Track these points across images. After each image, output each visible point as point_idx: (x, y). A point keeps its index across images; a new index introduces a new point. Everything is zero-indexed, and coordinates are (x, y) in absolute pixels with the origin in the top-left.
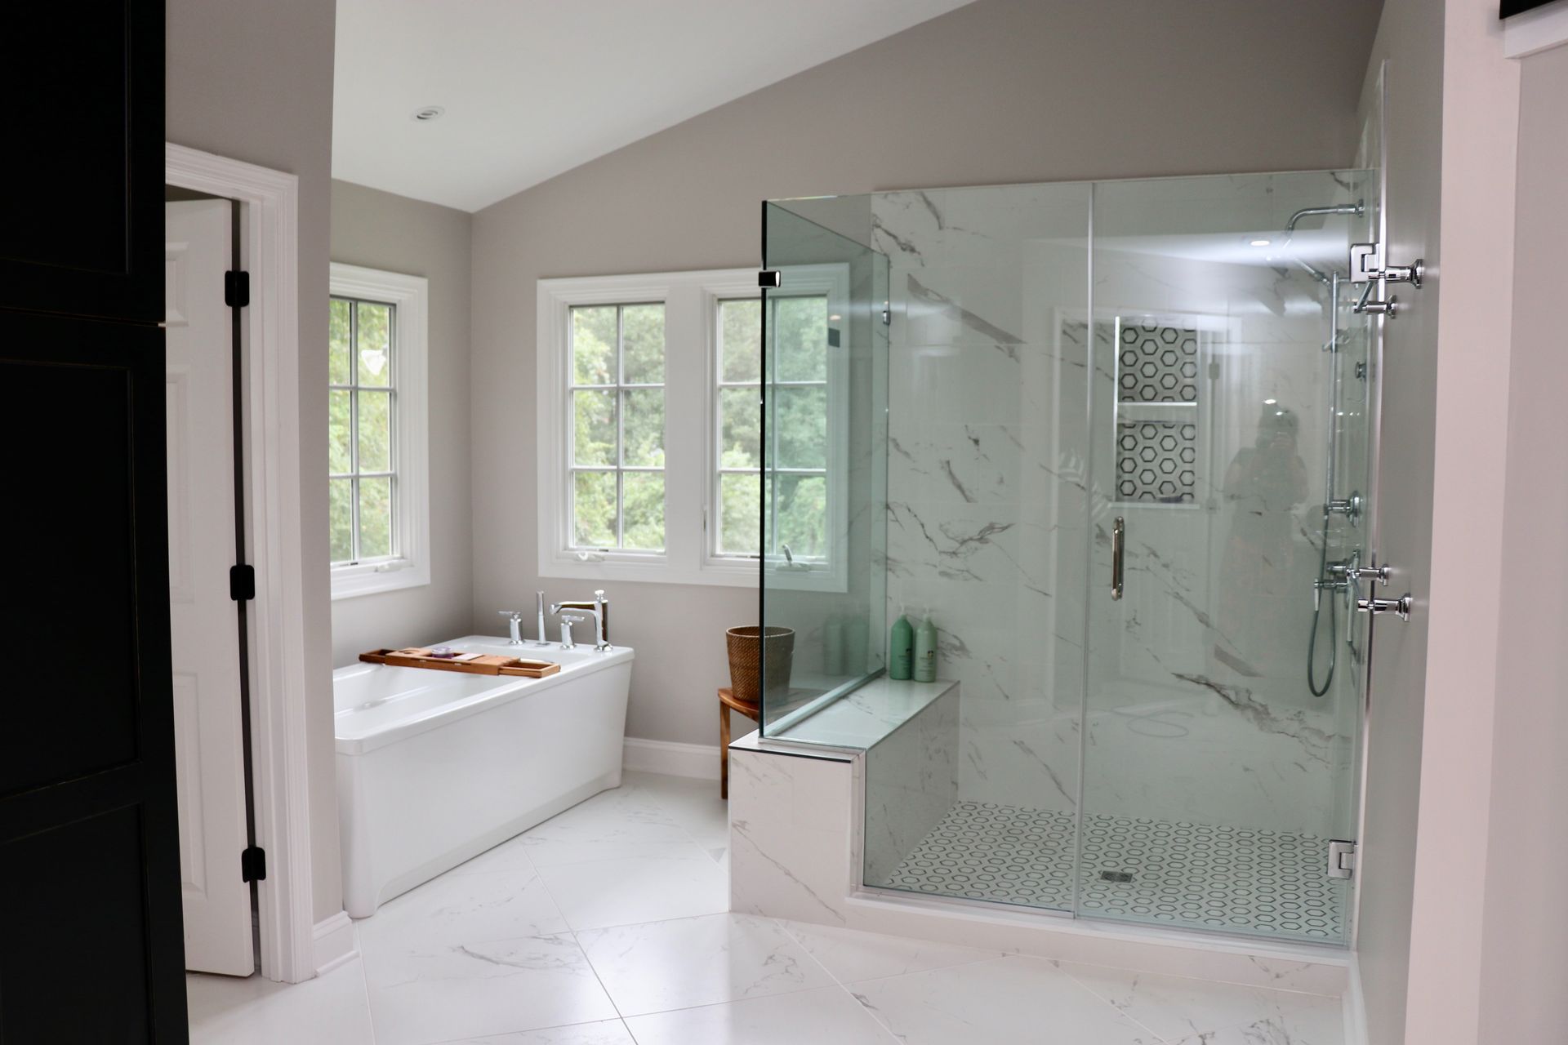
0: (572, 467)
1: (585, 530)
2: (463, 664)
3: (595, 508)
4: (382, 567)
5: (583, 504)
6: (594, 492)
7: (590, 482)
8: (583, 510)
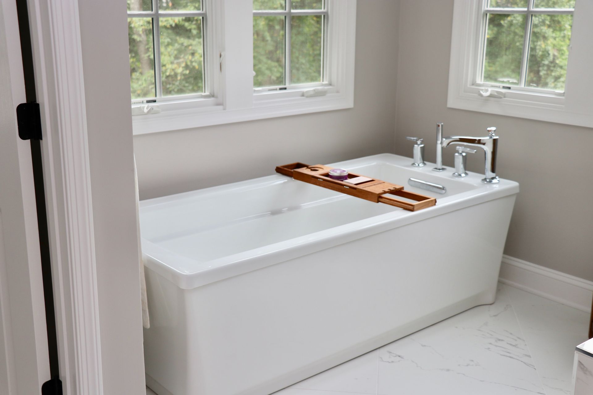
0: (486, 9)
1: (554, 56)
2: (351, 187)
3: (564, 41)
4: (307, 92)
5: (555, 38)
6: (564, 30)
7: (562, 23)
8: (555, 42)
